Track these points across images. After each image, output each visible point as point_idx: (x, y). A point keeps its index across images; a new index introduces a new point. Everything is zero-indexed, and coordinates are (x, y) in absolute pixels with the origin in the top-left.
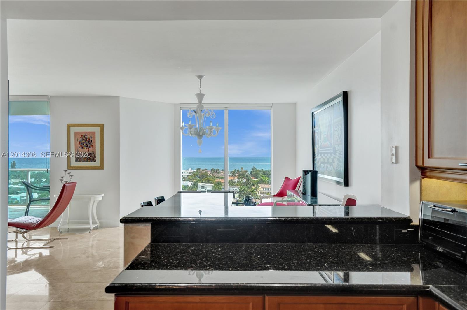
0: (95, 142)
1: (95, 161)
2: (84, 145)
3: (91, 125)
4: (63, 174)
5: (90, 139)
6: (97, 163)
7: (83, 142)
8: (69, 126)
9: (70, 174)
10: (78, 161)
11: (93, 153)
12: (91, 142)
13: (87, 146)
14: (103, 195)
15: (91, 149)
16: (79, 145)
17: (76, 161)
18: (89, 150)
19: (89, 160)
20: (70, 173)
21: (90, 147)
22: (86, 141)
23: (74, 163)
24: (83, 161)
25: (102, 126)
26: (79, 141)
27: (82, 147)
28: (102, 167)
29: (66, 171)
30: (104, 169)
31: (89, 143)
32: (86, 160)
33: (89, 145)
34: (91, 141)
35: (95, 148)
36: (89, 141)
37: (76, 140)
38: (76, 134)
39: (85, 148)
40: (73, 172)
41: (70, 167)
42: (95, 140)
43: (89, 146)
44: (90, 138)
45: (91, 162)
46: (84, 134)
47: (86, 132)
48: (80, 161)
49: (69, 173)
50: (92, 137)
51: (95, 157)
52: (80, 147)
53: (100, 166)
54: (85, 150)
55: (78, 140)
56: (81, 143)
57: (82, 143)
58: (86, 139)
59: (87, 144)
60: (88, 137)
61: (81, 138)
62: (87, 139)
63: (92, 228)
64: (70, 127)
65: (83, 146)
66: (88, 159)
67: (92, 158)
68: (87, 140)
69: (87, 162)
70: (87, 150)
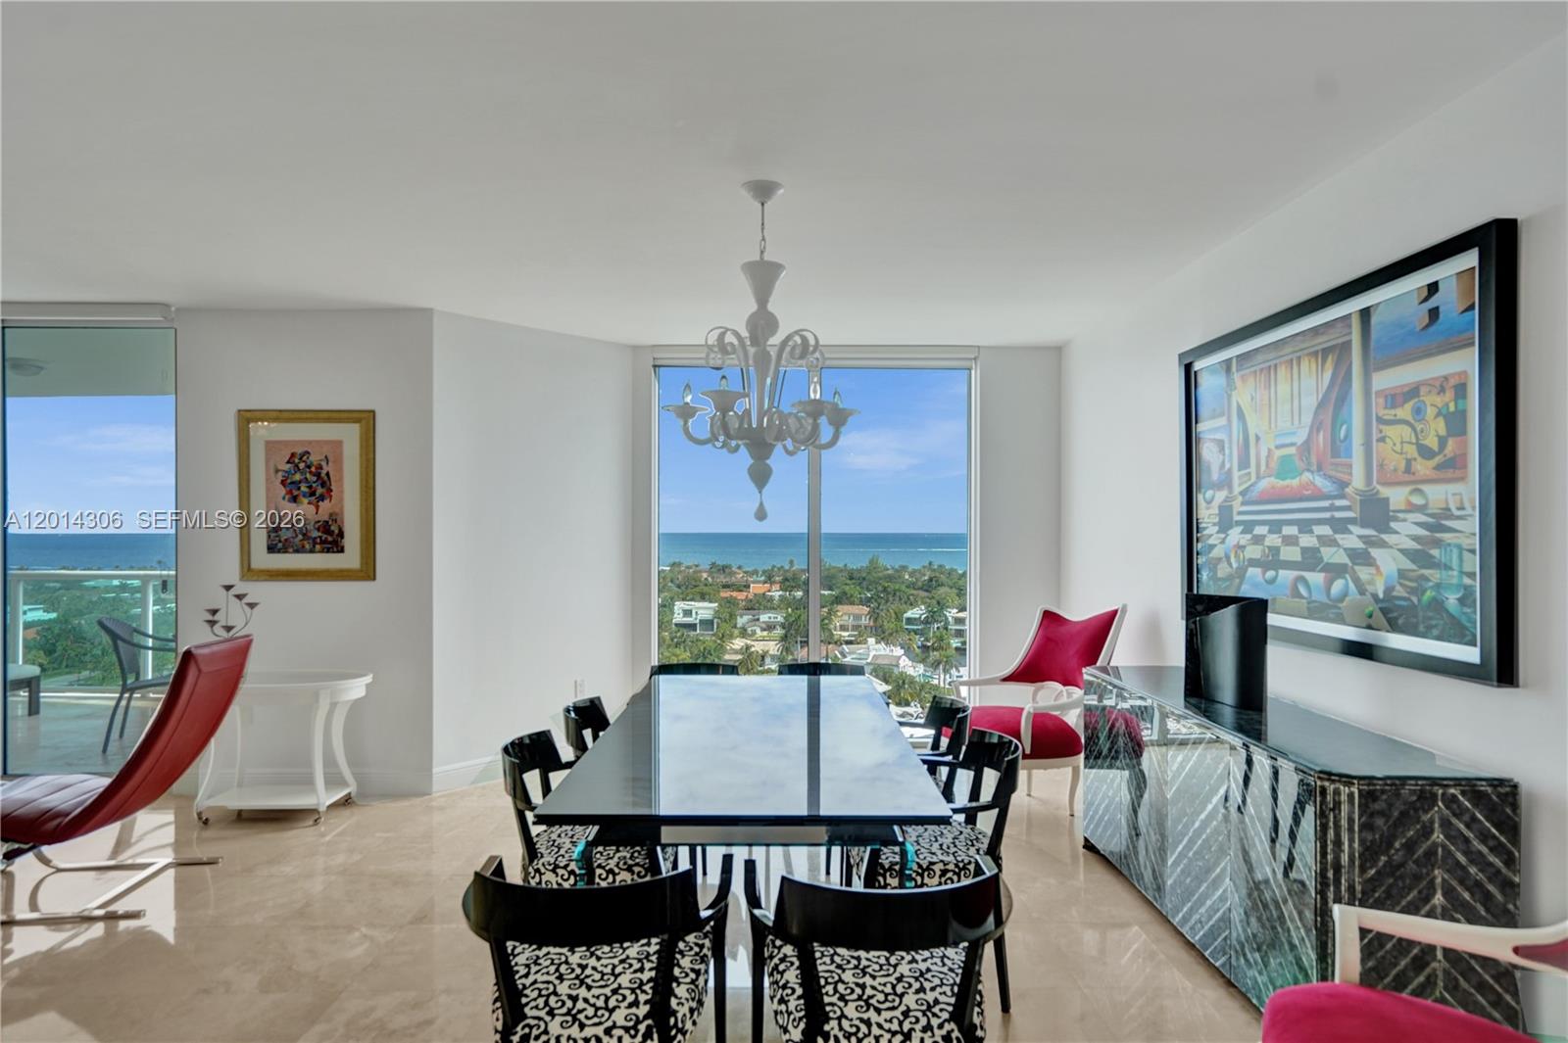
0: (341, 479)
1: (341, 550)
2: (299, 488)
3: (326, 415)
4: (220, 599)
5: (321, 468)
6: (350, 557)
7: (298, 477)
8: (246, 419)
9: (247, 600)
10: (279, 552)
11: (335, 518)
12: (326, 478)
13: (313, 494)
14: (368, 679)
15: (325, 505)
16: (282, 491)
17: (271, 549)
18: (317, 507)
19: (318, 547)
20: (244, 595)
21: (322, 498)
22: (308, 476)
23: (262, 559)
24: (297, 551)
25: (366, 420)
26: (280, 474)
27: (294, 499)
28: (367, 571)
29: (228, 588)
30: (374, 579)
31: (320, 482)
32: (307, 546)
33: (320, 491)
34: (328, 474)
35: (341, 500)
36: (318, 475)
37: (272, 471)
38: (273, 446)
39: (306, 501)
40: (256, 590)
41: (248, 572)
42: (340, 470)
43: (318, 494)
44: (324, 464)
45: (328, 552)
46: (299, 450)
47: (310, 442)
48: (284, 550)
49: (240, 597)
50: (331, 459)
51: (341, 534)
52: (284, 498)
53: (361, 571)
54: (305, 509)
55: (277, 471)
56: (289, 481)
57: (293, 483)
58: (309, 467)
59: (310, 487)
60: (314, 458)
61: (288, 462)
62: (313, 469)
63: (323, 809)
64: (249, 421)
65: (296, 493)
66: (315, 543)
67: (330, 538)
68: (310, 472)
69: (312, 551)
70: (312, 508)
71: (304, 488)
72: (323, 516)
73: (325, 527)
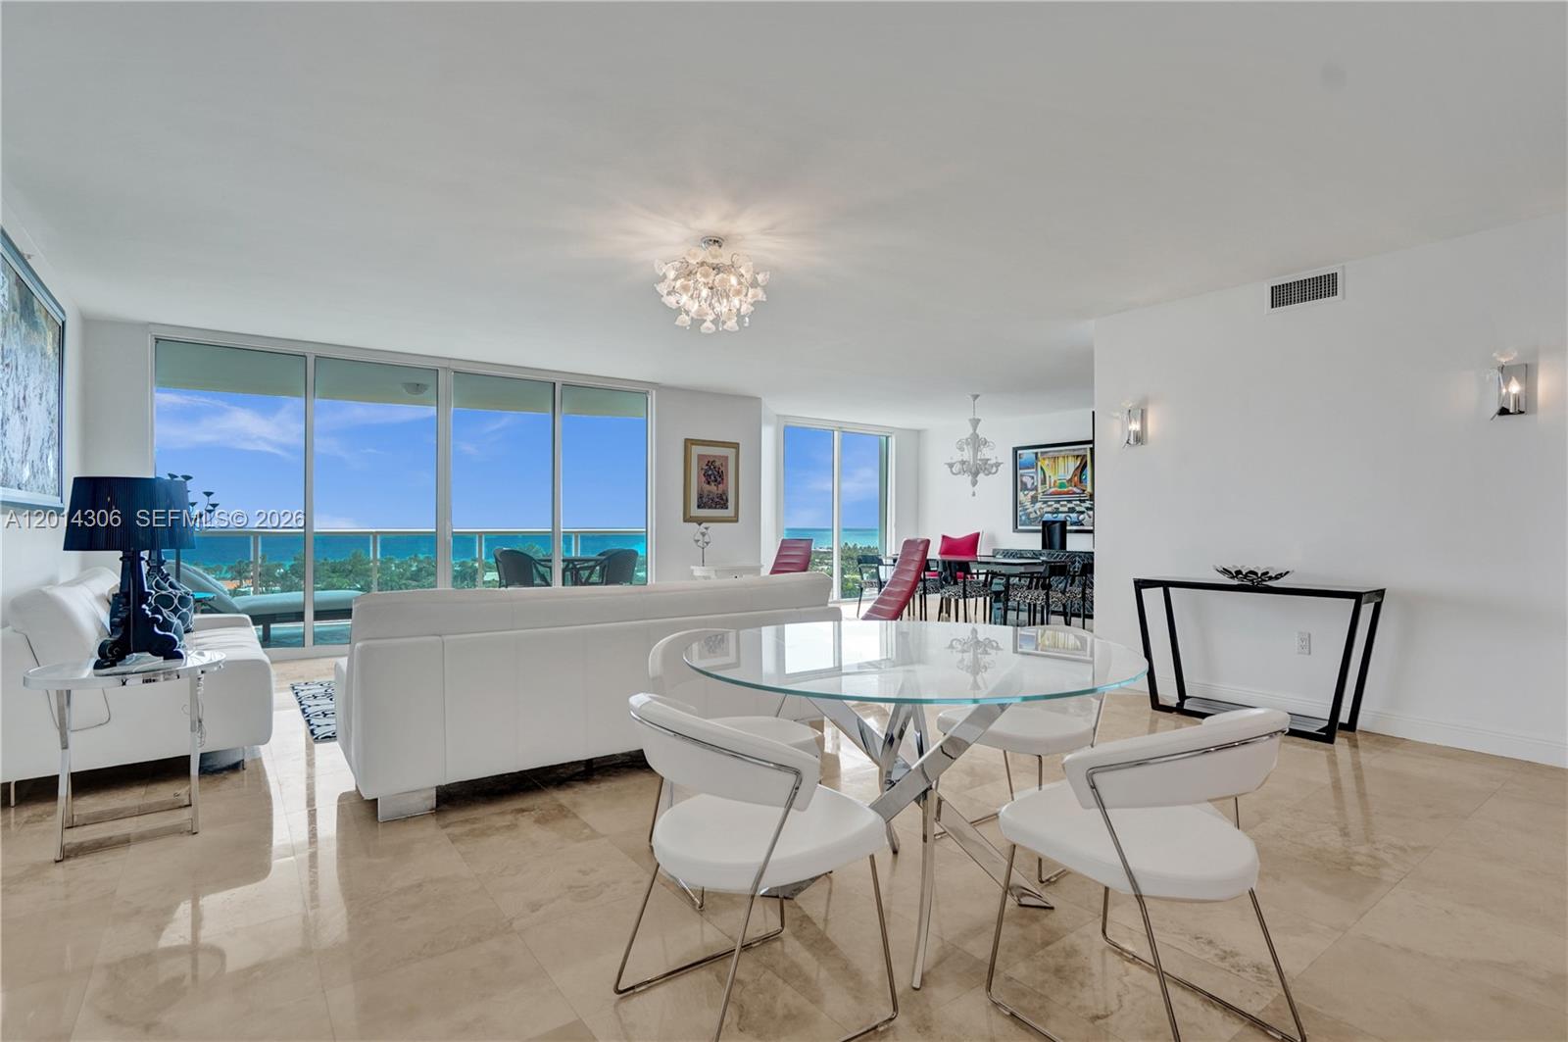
0: (727, 475)
1: (727, 508)
2: (710, 478)
3: (720, 443)
5: (719, 468)
6: (730, 511)
7: (710, 472)
10: (701, 508)
11: (723, 493)
12: (721, 474)
13: (716, 481)
15: (721, 486)
16: (704, 479)
17: (699, 507)
18: (718, 486)
19: (717, 506)
21: (720, 483)
22: (714, 472)
23: (695, 511)
24: (709, 508)
25: (735, 448)
26: (703, 471)
27: (709, 483)
28: (736, 518)
30: (739, 521)
31: (718, 474)
32: (712, 505)
33: (719, 479)
34: (721, 471)
35: (727, 483)
36: (718, 471)
37: (699, 469)
38: (700, 457)
39: (713, 483)
41: (688, 518)
42: (725, 468)
43: (718, 481)
44: (720, 466)
45: (720, 508)
46: (711, 460)
47: (715, 456)
48: (704, 507)
50: (722, 463)
51: (727, 500)
52: (704, 482)
53: (734, 517)
54: (713, 487)
55: (701, 470)
56: (707, 474)
58: (714, 467)
59: (715, 477)
60: (717, 464)
61: (706, 465)
62: (716, 468)
64: (689, 445)
65: (709, 480)
66: (715, 504)
67: (721, 502)
68: (715, 470)
69: (715, 508)
70: (715, 488)
71: (712, 477)
72: (720, 492)
73: (721, 497)
